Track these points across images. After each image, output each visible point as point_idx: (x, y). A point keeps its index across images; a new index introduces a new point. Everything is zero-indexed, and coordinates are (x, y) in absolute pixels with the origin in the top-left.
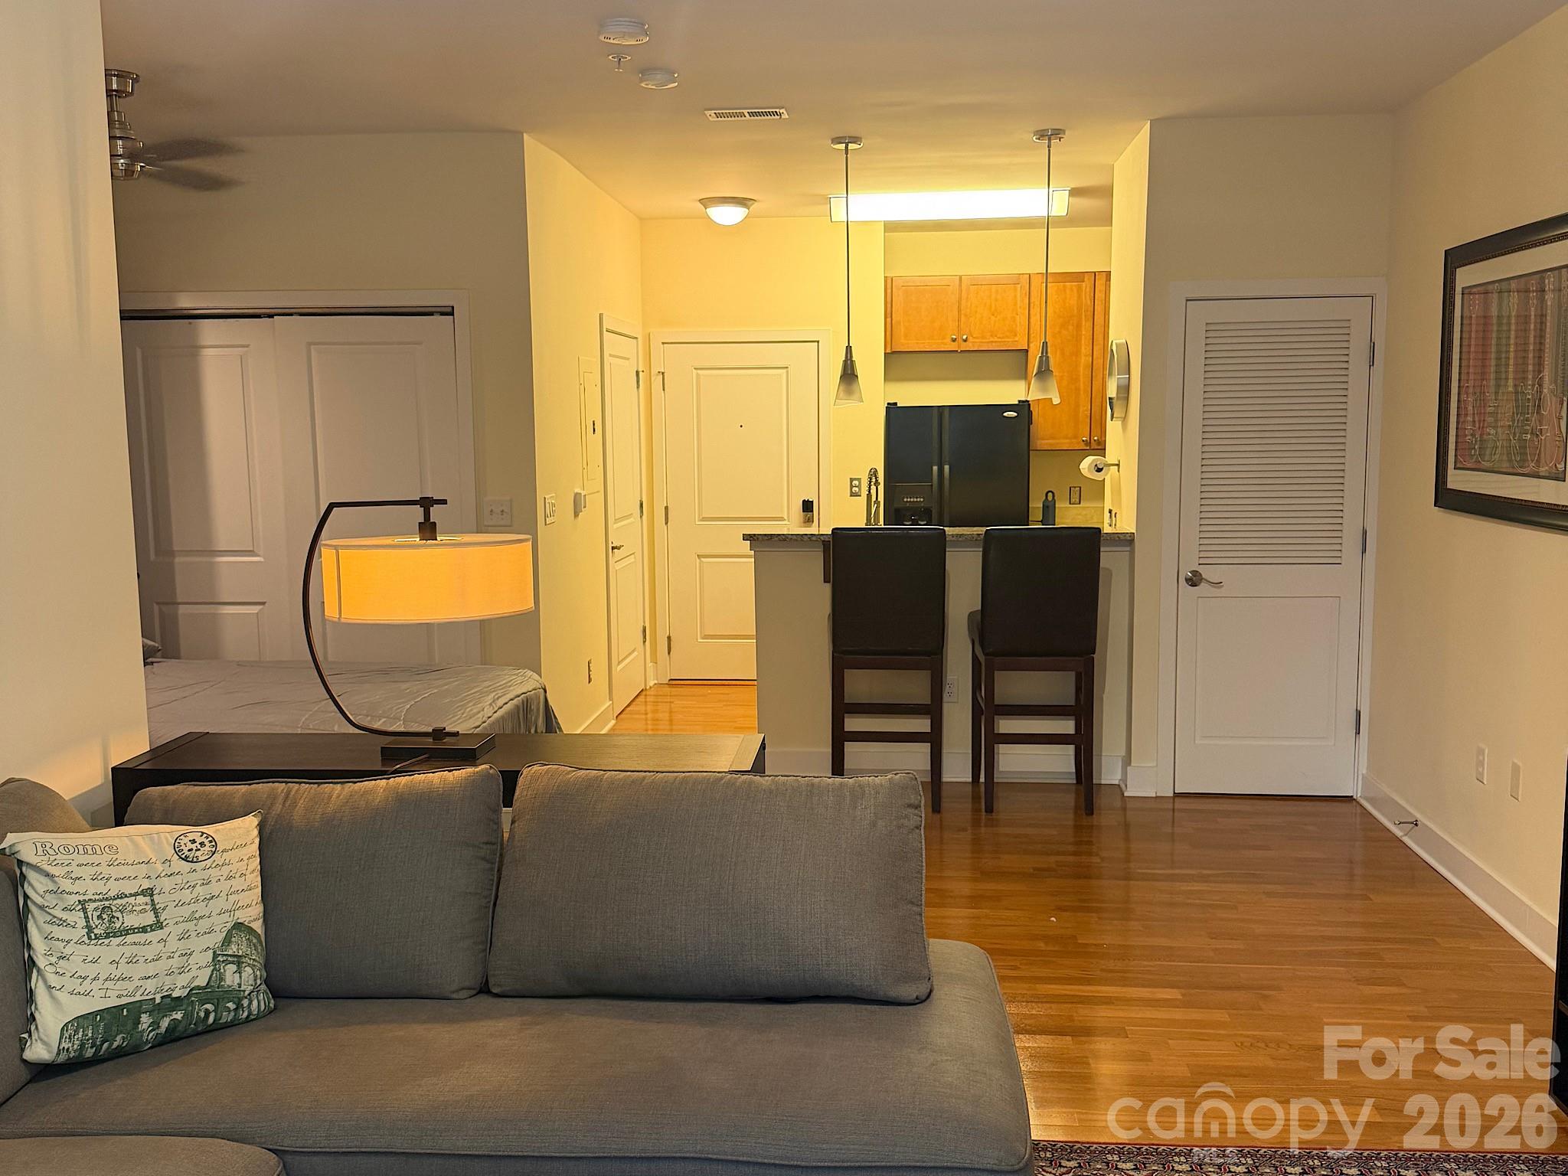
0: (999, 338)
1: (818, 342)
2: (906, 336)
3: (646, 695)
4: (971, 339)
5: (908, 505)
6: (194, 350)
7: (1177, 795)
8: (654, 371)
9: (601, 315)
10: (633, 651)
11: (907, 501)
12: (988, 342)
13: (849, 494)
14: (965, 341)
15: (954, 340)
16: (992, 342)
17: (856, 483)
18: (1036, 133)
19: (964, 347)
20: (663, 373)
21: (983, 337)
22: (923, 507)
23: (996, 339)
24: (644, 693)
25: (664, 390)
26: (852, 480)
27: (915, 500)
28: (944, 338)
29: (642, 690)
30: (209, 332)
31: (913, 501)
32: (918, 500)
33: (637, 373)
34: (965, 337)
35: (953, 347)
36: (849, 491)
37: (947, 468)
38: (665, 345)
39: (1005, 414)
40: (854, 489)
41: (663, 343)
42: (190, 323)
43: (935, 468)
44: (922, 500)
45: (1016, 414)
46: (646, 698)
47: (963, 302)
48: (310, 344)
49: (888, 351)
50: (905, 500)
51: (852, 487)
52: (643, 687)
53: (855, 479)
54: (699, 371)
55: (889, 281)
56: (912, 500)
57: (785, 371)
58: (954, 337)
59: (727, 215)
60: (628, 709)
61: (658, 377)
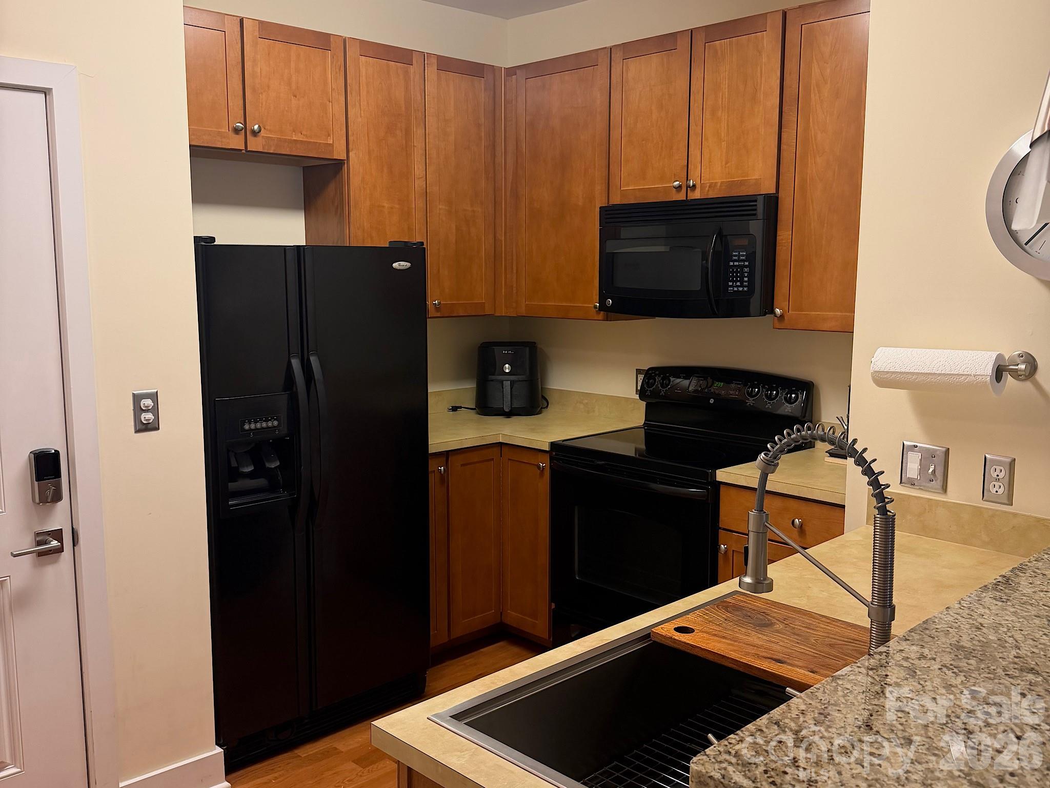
0: (307, 136)
4: (264, 133)
5: (252, 435)
11: (250, 430)
13: (135, 428)
14: (256, 134)
15: (238, 131)
16: (296, 141)
17: (148, 402)
19: (257, 145)
21: (281, 133)
22: (279, 437)
26: (137, 398)
27: (264, 425)
28: (220, 126)
31: (261, 428)
32: (270, 424)
34: (255, 127)
35: (236, 143)
36: (133, 422)
37: (316, 360)
40: (144, 415)
43: (296, 365)
44: (276, 423)
47: (248, 66)
50: (247, 427)
51: (141, 412)
53: (147, 396)
56: (258, 425)
58: (239, 125)
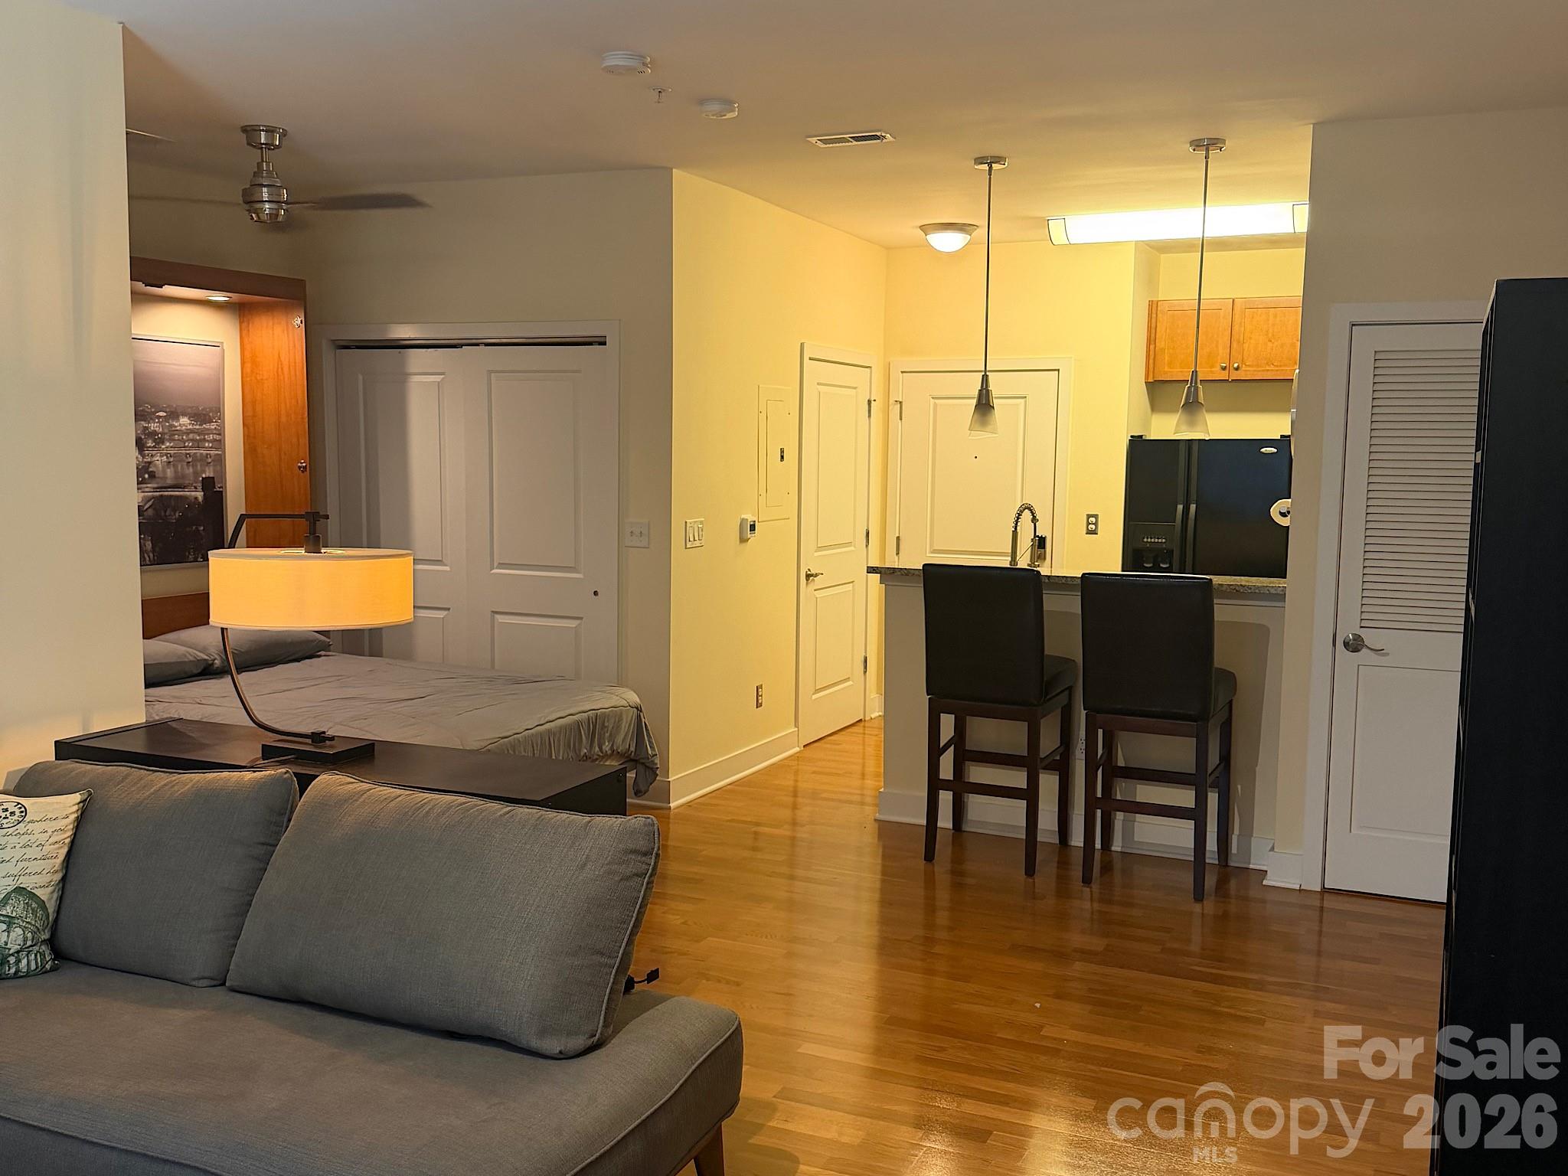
0: (1277, 366)
1: (1058, 370)
2: (1170, 364)
3: (864, 727)
4: (1244, 368)
5: (1148, 545)
6: (401, 378)
7: (1325, 891)
8: (892, 401)
9: (802, 345)
10: (848, 679)
11: (1147, 542)
12: (1263, 371)
13: (1085, 532)
14: (1237, 369)
15: (1224, 369)
16: (1268, 370)
17: (1093, 520)
18: (1192, 143)
19: (1235, 375)
20: (900, 402)
21: (1258, 366)
22: (1165, 549)
23: (1272, 368)
24: (862, 724)
25: (901, 419)
26: (1088, 517)
27: (1156, 540)
28: (1212, 367)
29: (861, 720)
30: (417, 359)
31: (1154, 542)
32: (1160, 540)
33: (869, 402)
34: (1236, 365)
35: (1224, 375)
36: (1085, 529)
37: (1193, 507)
38: (904, 374)
39: (1263, 450)
40: (1090, 526)
41: (902, 372)
42: (400, 352)
43: (1180, 507)
44: (1164, 540)
45: (1276, 450)
46: (864, 730)
47: (1236, 328)
48: (490, 372)
49: (1150, 380)
50: (1145, 540)
51: (1088, 524)
52: (862, 717)
53: (1092, 516)
54: (937, 401)
55: (1154, 306)
56: (1153, 540)
57: (1023, 400)
58: (1224, 365)
59: (948, 242)
60: (830, 738)
61: (896, 406)
